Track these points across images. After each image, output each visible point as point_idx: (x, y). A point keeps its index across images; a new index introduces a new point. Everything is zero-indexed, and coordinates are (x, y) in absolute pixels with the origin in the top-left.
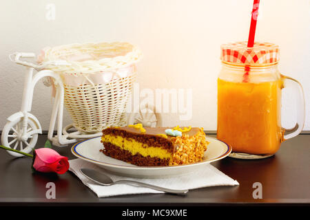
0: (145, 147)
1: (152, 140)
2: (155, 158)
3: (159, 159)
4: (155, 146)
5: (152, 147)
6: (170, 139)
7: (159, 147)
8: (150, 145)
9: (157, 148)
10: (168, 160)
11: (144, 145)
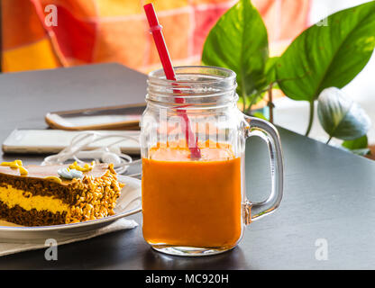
0: (28, 197)
1: (39, 186)
2: (43, 212)
3: (50, 214)
4: (43, 195)
5: (39, 196)
6: (65, 184)
7: (49, 195)
8: (35, 194)
9: (46, 197)
10: (65, 213)
11: (27, 193)
